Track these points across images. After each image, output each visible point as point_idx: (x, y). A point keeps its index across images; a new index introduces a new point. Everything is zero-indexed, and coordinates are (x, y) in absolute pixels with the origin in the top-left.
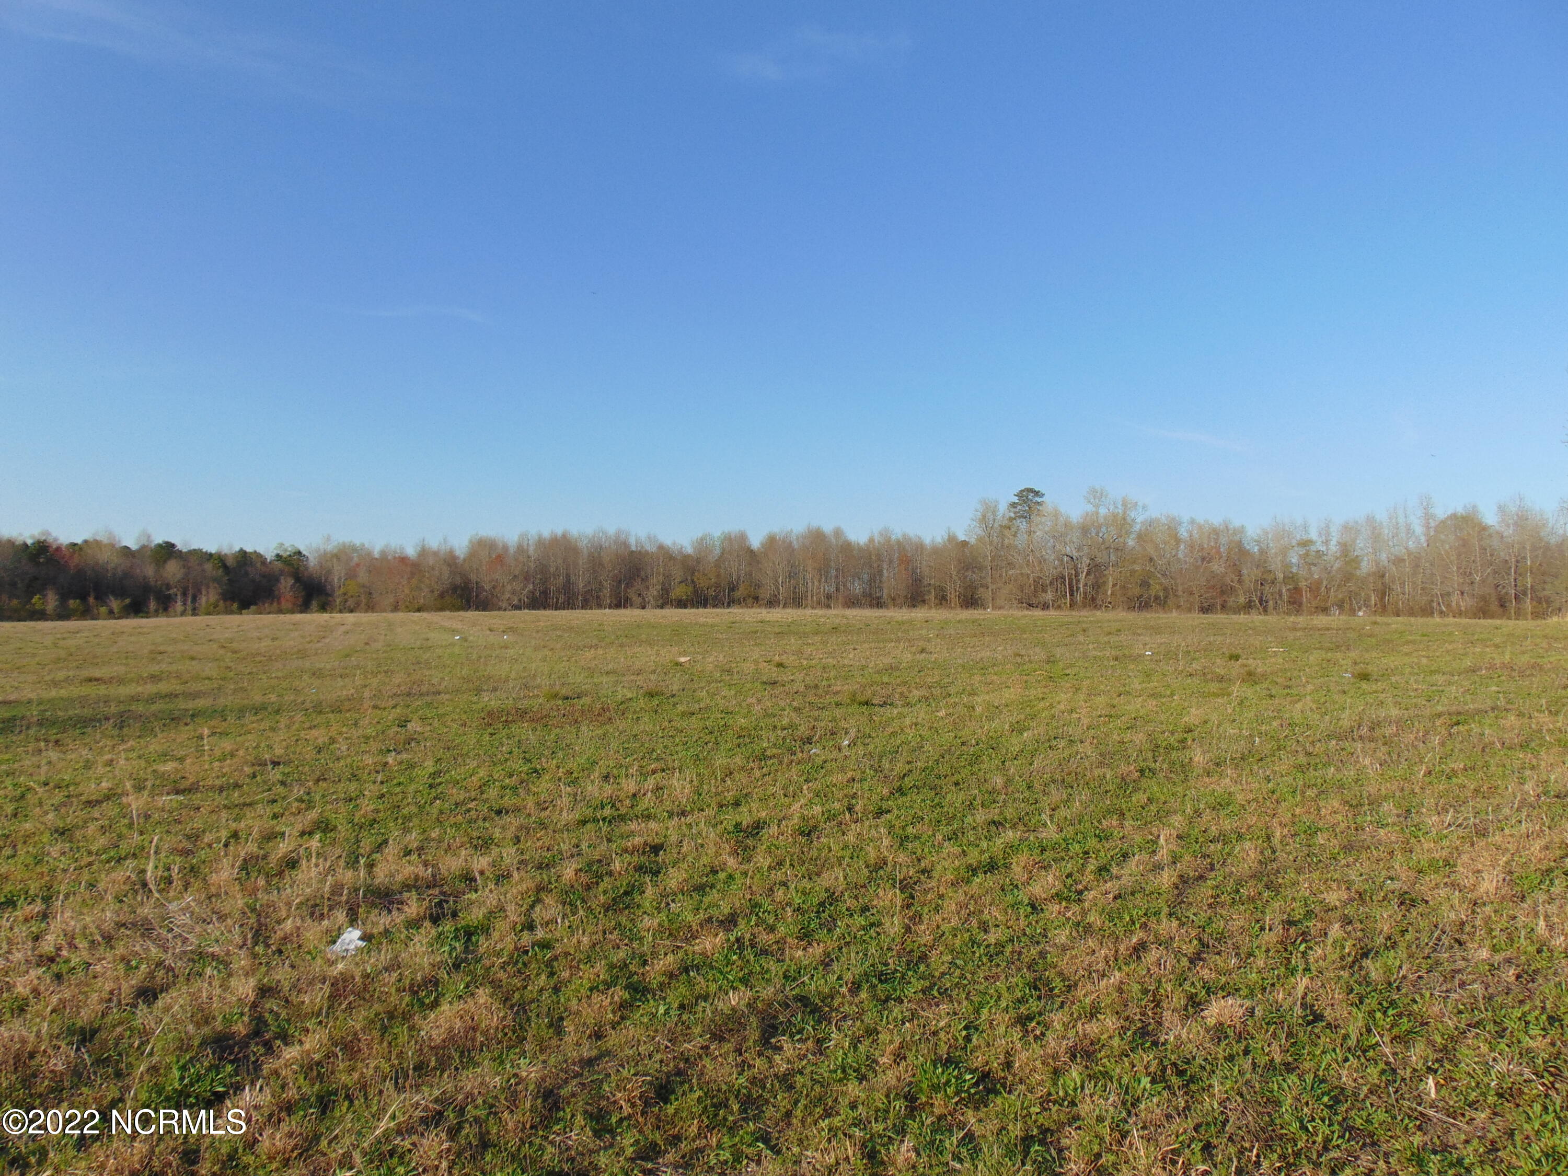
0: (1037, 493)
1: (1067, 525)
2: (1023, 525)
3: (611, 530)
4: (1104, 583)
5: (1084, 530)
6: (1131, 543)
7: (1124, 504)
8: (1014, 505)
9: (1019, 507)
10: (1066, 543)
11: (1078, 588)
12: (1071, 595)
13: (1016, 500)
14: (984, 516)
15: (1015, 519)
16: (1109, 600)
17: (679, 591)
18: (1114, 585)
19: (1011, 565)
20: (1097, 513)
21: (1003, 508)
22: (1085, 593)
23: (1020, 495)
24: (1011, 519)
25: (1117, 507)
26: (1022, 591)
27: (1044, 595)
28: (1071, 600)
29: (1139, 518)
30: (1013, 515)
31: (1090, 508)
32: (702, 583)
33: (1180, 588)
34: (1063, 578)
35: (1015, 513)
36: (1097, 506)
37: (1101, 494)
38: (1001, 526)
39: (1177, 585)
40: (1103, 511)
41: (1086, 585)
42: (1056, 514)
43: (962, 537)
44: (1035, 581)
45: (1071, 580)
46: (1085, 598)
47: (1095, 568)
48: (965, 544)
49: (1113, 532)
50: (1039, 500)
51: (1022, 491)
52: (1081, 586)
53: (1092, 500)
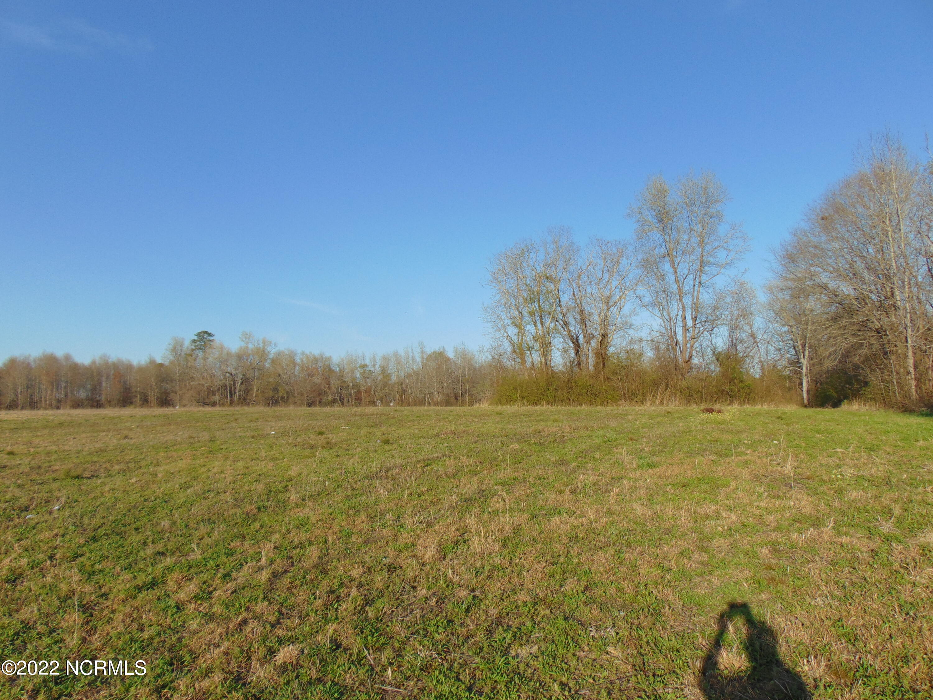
0: (210, 334)
1: (229, 354)
2: (200, 354)
4: (252, 389)
5: (239, 357)
6: (267, 365)
7: (264, 342)
8: (194, 341)
9: (198, 343)
10: (227, 365)
11: (235, 393)
12: (231, 397)
13: (196, 338)
14: (174, 348)
15: (195, 350)
16: (254, 399)
18: (257, 391)
19: (192, 379)
20: (247, 347)
21: (187, 343)
22: (240, 396)
23: (199, 335)
24: (193, 350)
25: (258, 344)
26: (199, 395)
27: (213, 397)
28: (231, 400)
29: (272, 351)
30: (194, 348)
31: (243, 344)
33: (296, 392)
34: (226, 386)
35: (195, 346)
36: (247, 343)
37: (250, 336)
38: (186, 354)
39: (294, 390)
40: (251, 346)
41: (240, 391)
42: (222, 348)
43: (159, 360)
44: (207, 388)
45: (231, 388)
46: (239, 398)
47: (246, 381)
48: (161, 365)
49: (257, 359)
50: (211, 338)
51: (200, 333)
52: (237, 391)
53: (244, 339)
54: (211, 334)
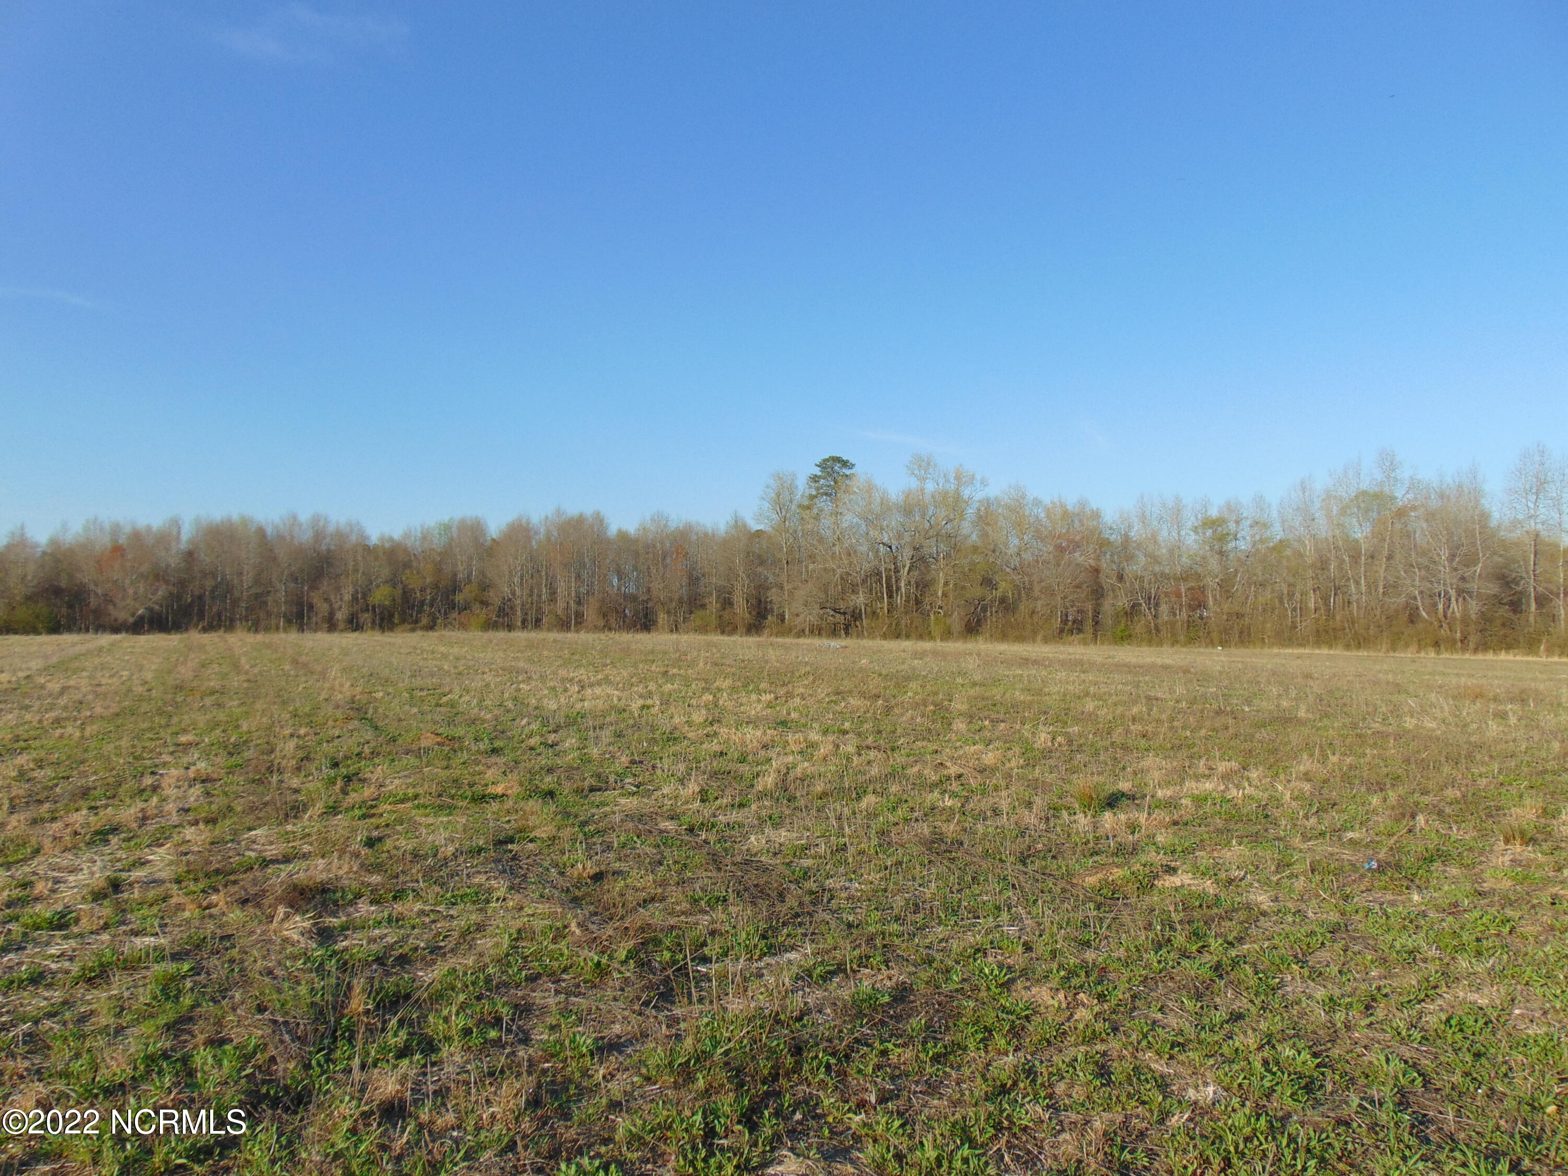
0: (845, 464)
1: (885, 503)
2: (823, 503)
3: (304, 517)
4: (933, 581)
5: (907, 510)
6: (966, 527)
7: (958, 478)
8: (815, 479)
9: (822, 482)
10: (882, 529)
11: (898, 589)
12: (890, 596)
13: (817, 471)
14: (778, 495)
15: (816, 497)
16: (940, 603)
17: (381, 595)
18: (946, 584)
19: (812, 558)
20: (922, 490)
21: (802, 487)
22: (908, 597)
23: (823, 465)
24: (812, 497)
25: (947, 481)
26: (826, 592)
27: (853, 597)
28: (889, 604)
29: (976, 494)
30: (814, 493)
31: (914, 484)
32: (414, 583)
33: (1037, 588)
34: (879, 574)
35: (817, 489)
36: (923, 480)
37: (929, 464)
38: (800, 506)
39: (1031, 583)
40: (930, 487)
41: (909, 583)
42: (870, 488)
43: (755, 526)
44: (842, 578)
45: (889, 579)
46: (907, 601)
47: (920, 561)
48: (759, 533)
49: (943, 513)
50: (848, 472)
51: (825, 460)
52: (902, 584)
53: (916, 472)
54: (847, 461)
